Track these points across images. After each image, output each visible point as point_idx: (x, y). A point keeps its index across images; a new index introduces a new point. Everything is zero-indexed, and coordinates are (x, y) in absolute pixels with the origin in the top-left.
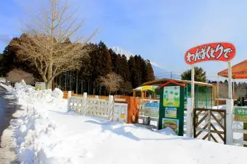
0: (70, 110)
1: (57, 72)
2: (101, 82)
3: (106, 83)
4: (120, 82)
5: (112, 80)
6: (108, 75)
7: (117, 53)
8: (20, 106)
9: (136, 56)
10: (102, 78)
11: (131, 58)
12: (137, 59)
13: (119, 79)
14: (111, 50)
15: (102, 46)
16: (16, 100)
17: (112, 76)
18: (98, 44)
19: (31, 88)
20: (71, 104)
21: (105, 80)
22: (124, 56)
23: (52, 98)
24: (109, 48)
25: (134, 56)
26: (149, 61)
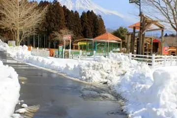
2: (56, 36)
3: (59, 37)
6: (61, 31)
7: (70, 10)
9: (89, 11)
10: (56, 33)
11: (84, 13)
12: (90, 14)
14: (64, 7)
15: (56, 3)
17: (64, 31)
18: (52, 2)
21: (59, 35)
22: (76, 12)
24: (62, 5)
25: (86, 12)
26: (100, 16)
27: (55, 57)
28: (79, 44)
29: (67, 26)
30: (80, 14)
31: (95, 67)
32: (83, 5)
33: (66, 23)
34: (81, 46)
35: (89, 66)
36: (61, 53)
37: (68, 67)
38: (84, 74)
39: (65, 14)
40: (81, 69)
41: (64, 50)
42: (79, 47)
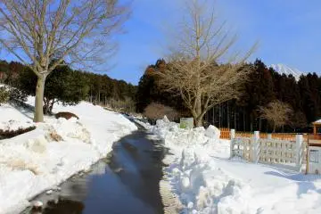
0: (233, 155)
1: (209, 104)
3: (269, 115)
4: (288, 114)
5: (277, 111)
6: (271, 104)
7: (281, 73)
8: (168, 149)
9: (309, 75)
10: (262, 109)
11: (302, 78)
13: (287, 109)
14: (271, 69)
15: (260, 64)
16: (161, 141)
17: (275, 105)
18: (253, 63)
19: (176, 126)
20: (236, 147)
21: (267, 111)
22: (291, 76)
23: (206, 138)
24: (268, 67)
25: (305, 74)
29: (278, 98)
30: (297, 79)
33: (277, 93)
39: (273, 80)
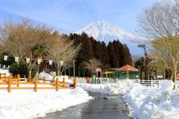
3: (89, 67)
5: (93, 64)
7: (97, 40)
10: (85, 63)
12: (116, 44)
13: (99, 63)
15: (85, 35)
17: (93, 61)
24: (90, 37)
25: (112, 41)
26: (126, 45)
27: (91, 83)
28: (106, 73)
29: (94, 55)
30: (107, 44)
31: (115, 87)
32: (110, 31)
33: (94, 53)
34: (108, 74)
35: (112, 86)
36: (94, 81)
37: (101, 87)
38: (110, 90)
39: (92, 45)
40: (108, 88)
41: (97, 78)
42: (107, 75)
